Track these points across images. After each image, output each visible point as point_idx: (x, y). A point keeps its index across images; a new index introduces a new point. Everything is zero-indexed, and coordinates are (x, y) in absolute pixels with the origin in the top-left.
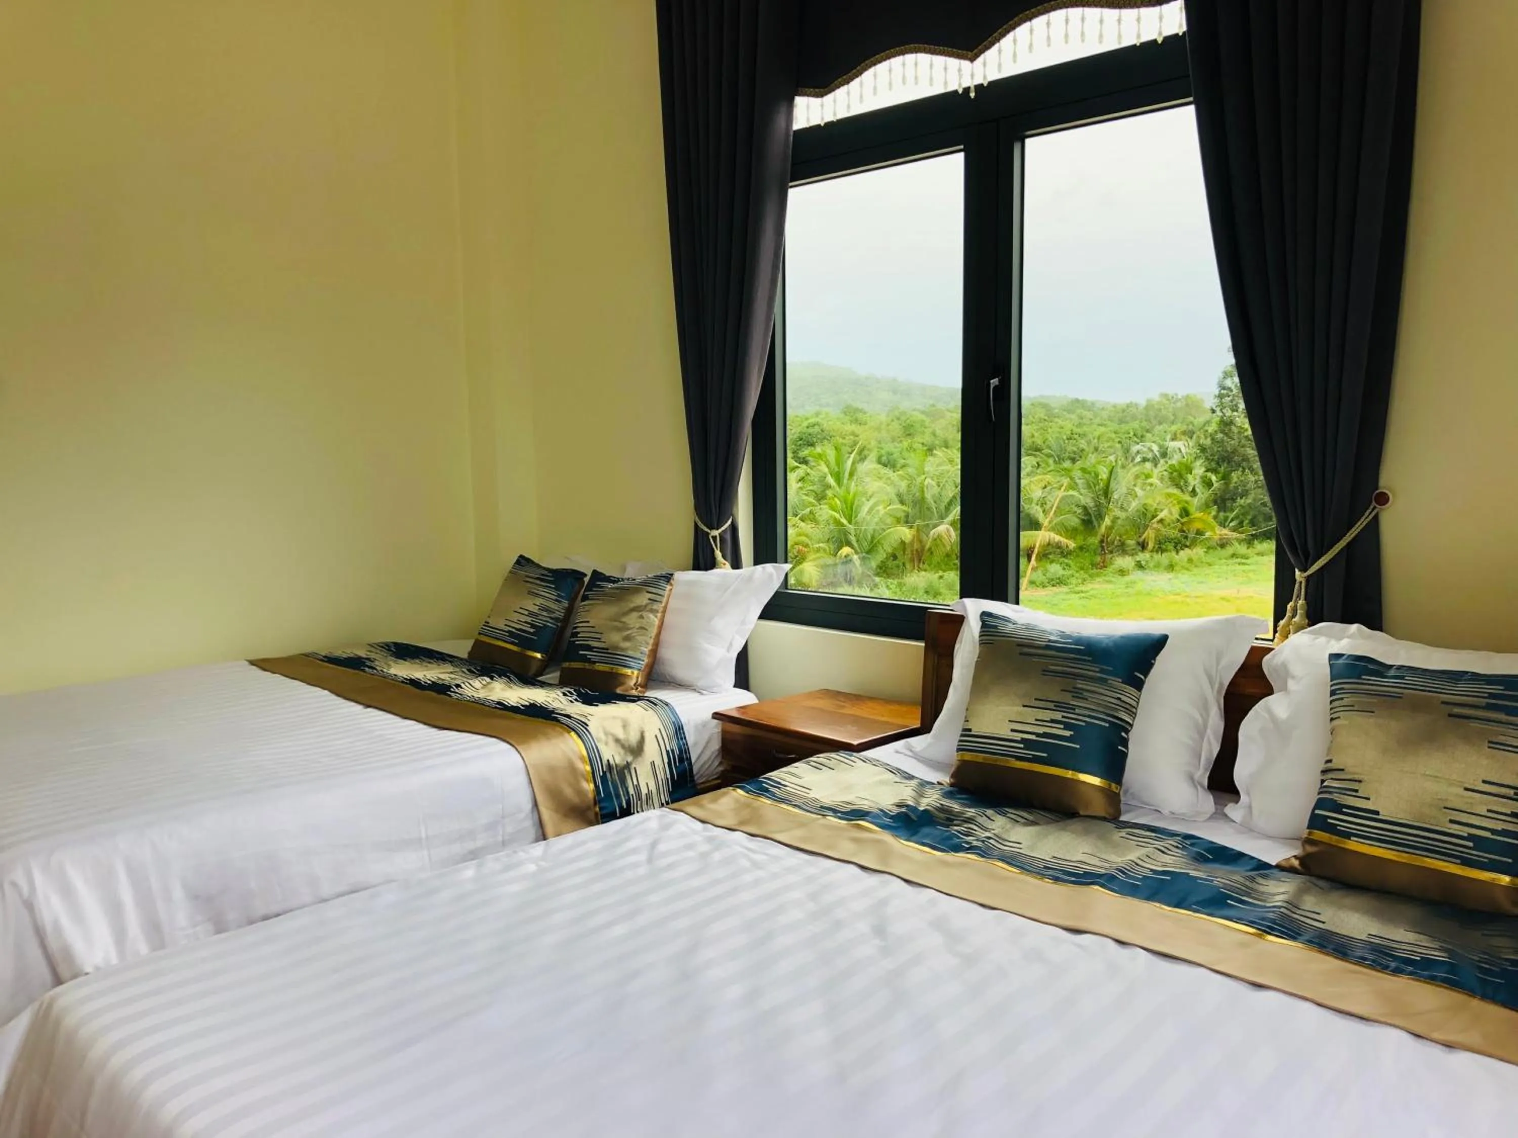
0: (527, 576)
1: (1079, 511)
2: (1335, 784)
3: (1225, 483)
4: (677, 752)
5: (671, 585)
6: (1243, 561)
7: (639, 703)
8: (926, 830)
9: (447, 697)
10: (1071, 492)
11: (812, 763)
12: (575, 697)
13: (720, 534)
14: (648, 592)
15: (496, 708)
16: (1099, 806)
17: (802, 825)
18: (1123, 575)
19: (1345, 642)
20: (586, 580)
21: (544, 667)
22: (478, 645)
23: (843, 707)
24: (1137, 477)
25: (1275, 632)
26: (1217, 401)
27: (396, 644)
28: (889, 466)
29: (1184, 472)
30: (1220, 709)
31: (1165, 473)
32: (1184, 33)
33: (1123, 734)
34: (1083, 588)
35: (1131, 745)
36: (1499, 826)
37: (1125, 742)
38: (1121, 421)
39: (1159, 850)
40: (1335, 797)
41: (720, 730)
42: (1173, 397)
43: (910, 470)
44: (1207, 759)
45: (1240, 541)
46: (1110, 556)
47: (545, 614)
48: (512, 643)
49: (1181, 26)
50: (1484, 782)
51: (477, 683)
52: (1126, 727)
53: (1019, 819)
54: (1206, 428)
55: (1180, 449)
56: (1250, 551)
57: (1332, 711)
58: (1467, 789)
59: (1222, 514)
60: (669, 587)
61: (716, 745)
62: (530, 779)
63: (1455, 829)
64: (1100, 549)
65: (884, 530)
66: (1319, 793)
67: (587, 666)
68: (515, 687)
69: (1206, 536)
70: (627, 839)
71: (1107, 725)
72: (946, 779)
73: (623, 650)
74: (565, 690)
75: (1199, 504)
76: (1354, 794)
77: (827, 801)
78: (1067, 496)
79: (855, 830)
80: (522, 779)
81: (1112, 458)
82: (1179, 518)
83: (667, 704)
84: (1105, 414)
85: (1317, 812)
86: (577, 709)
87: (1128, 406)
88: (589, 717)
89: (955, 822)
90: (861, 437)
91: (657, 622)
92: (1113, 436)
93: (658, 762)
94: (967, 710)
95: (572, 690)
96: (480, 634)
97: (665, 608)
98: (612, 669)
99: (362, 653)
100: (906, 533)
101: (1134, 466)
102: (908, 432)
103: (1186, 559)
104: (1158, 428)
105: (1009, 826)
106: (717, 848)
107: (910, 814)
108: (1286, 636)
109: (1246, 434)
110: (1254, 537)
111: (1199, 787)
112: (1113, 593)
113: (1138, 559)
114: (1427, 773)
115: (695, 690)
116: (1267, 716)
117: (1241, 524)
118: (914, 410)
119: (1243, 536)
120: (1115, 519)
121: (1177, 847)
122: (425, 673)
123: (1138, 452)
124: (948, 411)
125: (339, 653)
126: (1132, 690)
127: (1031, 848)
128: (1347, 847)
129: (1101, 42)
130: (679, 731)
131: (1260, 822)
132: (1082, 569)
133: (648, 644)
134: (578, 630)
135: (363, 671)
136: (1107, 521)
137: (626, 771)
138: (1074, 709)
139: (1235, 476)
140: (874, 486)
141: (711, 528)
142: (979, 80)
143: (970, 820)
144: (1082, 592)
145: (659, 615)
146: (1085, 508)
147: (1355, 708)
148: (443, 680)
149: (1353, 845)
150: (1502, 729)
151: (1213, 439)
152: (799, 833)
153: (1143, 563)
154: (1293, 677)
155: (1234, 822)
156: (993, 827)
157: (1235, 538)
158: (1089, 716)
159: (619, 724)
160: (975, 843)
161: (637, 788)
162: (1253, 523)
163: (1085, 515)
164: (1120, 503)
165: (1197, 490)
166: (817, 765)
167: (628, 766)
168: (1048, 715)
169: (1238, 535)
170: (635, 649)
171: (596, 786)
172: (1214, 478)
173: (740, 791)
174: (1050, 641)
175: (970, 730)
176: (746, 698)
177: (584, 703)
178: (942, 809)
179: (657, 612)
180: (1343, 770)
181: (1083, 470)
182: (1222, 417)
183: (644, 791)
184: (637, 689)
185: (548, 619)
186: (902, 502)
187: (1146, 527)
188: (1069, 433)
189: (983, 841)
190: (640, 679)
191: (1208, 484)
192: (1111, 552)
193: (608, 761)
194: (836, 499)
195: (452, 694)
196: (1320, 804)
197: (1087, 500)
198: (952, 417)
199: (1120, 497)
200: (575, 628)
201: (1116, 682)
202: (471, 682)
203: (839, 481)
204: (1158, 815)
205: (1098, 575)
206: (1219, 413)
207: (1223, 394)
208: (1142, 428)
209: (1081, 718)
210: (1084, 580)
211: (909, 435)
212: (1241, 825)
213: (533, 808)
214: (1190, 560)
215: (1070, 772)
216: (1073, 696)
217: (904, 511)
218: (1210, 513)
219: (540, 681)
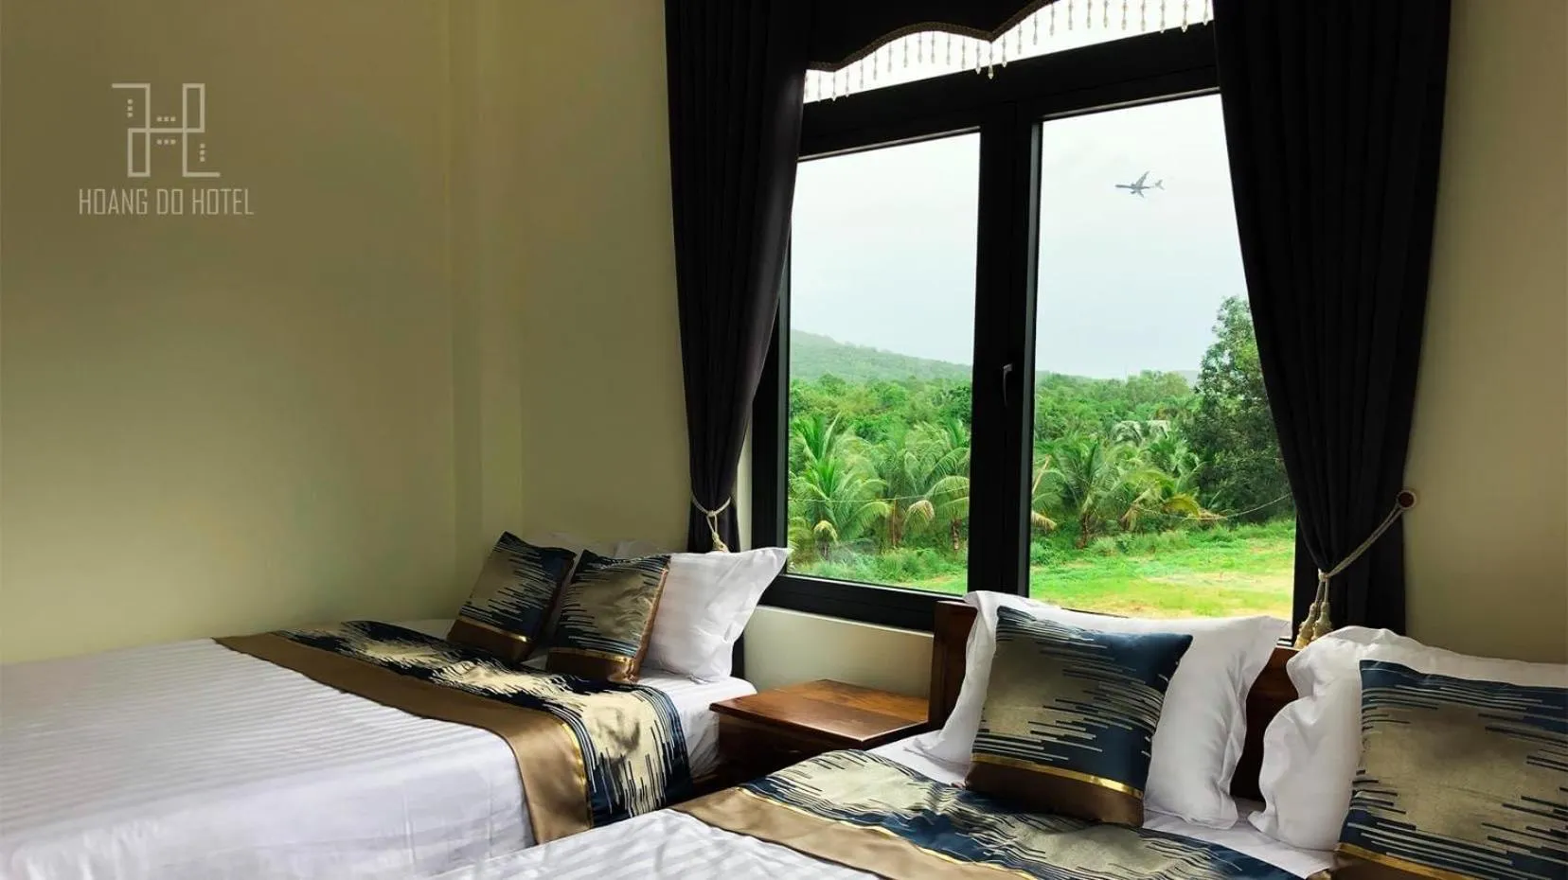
0: (514, 555)
1: (1060, 489)
2: (1368, 796)
3: (1208, 464)
4: (673, 745)
5: (668, 568)
6: (1226, 543)
7: (633, 692)
8: (943, 837)
9: (431, 684)
10: (1052, 470)
11: (822, 762)
12: (565, 685)
13: (718, 515)
14: (644, 575)
15: (482, 695)
16: (1121, 815)
17: (816, 829)
18: (1105, 556)
19: (1373, 647)
20: (577, 560)
21: (529, 651)
22: (459, 626)
23: (846, 700)
24: (1119, 456)
25: (1295, 632)
26: (1201, 380)
27: (372, 624)
28: (867, 437)
29: (1166, 452)
30: (1243, 712)
31: (1148, 452)
32: (1210, 23)
33: (1147, 738)
34: (1062, 567)
35: (1154, 749)
36: (1539, 844)
37: (1148, 747)
38: (1102, 398)
39: (1187, 861)
40: (1370, 810)
41: (717, 722)
42: (1155, 375)
43: (890, 443)
44: (1229, 764)
45: (1223, 523)
46: (1091, 536)
47: (530, 594)
48: (496, 625)
49: (1206, 15)
50: (1523, 798)
51: (460, 668)
52: (1150, 731)
53: (1041, 826)
54: (1189, 408)
55: (1162, 428)
56: (1232, 533)
57: (1365, 720)
58: (1505, 805)
59: (1204, 495)
60: (665, 570)
61: (712, 739)
62: (520, 774)
63: (1494, 846)
64: (1081, 528)
65: (862, 505)
66: (1351, 805)
67: (578, 651)
68: (500, 673)
69: (1188, 518)
70: (631, 844)
71: (1130, 728)
72: (961, 781)
73: (615, 635)
74: (553, 677)
75: (1182, 485)
76: (1389, 807)
77: (839, 805)
78: (1049, 474)
79: (872, 836)
80: (513, 773)
81: (1094, 436)
82: (1161, 498)
83: (662, 694)
84: (1086, 391)
85: (1349, 824)
86: (568, 698)
87: (1111, 382)
88: (582, 708)
89: (975, 828)
90: (839, 407)
91: (652, 606)
92: (1095, 413)
93: (653, 756)
94: (984, 709)
95: (561, 678)
96: (461, 614)
97: (661, 591)
98: (604, 655)
99: (335, 632)
100: (885, 508)
101: (1117, 443)
102: (887, 404)
103: (1168, 541)
104: (1140, 407)
105: (1030, 834)
106: (729, 854)
107: (928, 819)
108: (1308, 639)
109: (1229, 414)
110: (1237, 519)
111: (1222, 795)
112: (1094, 574)
113: (1120, 540)
114: (1465, 787)
115: (690, 679)
116: (1292, 722)
117: (1224, 506)
118: (894, 382)
119: (1225, 518)
120: (1097, 498)
121: (1206, 859)
122: (404, 655)
123: (1120, 431)
124: (928, 383)
125: (309, 632)
126: (1156, 693)
127: (1057, 857)
128: (1382, 861)
129: (1124, 28)
130: (675, 722)
131: (1287, 832)
132: (1062, 548)
133: (642, 629)
134: (569, 613)
135: (338, 651)
136: (1089, 500)
137: (620, 765)
138: (1096, 711)
139: (1218, 457)
140: (854, 458)
141: (709, 509)
142: (997, 61)
143: (991, 827)
144: (1063, 572)
145: (654, 599)
146: (1066, 486)
147: (1389, 718)
148: (424, 664)
149: (1388, 860)
150: (1542, 744)
151: (1196, 419)
152: (811, 838)
153: (1125, 544)
154: (1320, 682)
155: (1259, 831)
156: (1015, 834)
157: (1218, 520)
158: (1113, 720)
159: (614, 715)
160: (997, 852)
161: (631, 783)
162: (1235, 505)
163: (1066, 493)
164: (1102, 483)
165: (1180, 471)
166: (826, 764)
167: (622, 759)
168: (1069, 717)
169: (1221, 517)
170: (629, 635)
171: (589, 782)
172: (1197, 459)
173: (745, 791)
174: (1071, 639)
175: (988, 731)
176: (744, 689)
177: (574, 691)
178: (961, 814)
179: (653, 596)
180: (1376, 782)
181: (1066, 448)
182: (1205, 397)
183: (639, 787)
184: (629, 677)
185: (534, 601)
186: (881, 476)
187: (1128, 507)
188: (1050, 409)
189: (1005, 850)
190: (632, 666)
191: (1190, 464)
192: (1092, 532)
193: (602, 754)
194: (814, 471)
195: (435, 680)
196: (1352, 816)
197: (1068, 477)
198: (932, 390)
199: (1102, 477)
200: (564, 611)
201: (1139, 684)
202: (453, 666)
203: (817, 453)
204: (1179, 822)
205: (1079, 555)
206: (1202, 393)
207: (1207, 374)
208: (1125, 405)
209: (1104, 721)
210: (1065, 560)
211: (888, 407)
212: (1266, 834)
213: (523, 804)
214: (1172, 542)
215: (1093, 777)
216: (1095, 698)
217: (885, 486)
218: (1193, 494)
219: (525, 667)
